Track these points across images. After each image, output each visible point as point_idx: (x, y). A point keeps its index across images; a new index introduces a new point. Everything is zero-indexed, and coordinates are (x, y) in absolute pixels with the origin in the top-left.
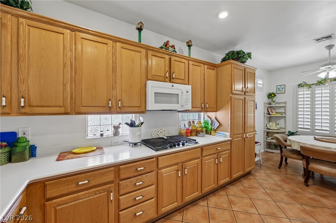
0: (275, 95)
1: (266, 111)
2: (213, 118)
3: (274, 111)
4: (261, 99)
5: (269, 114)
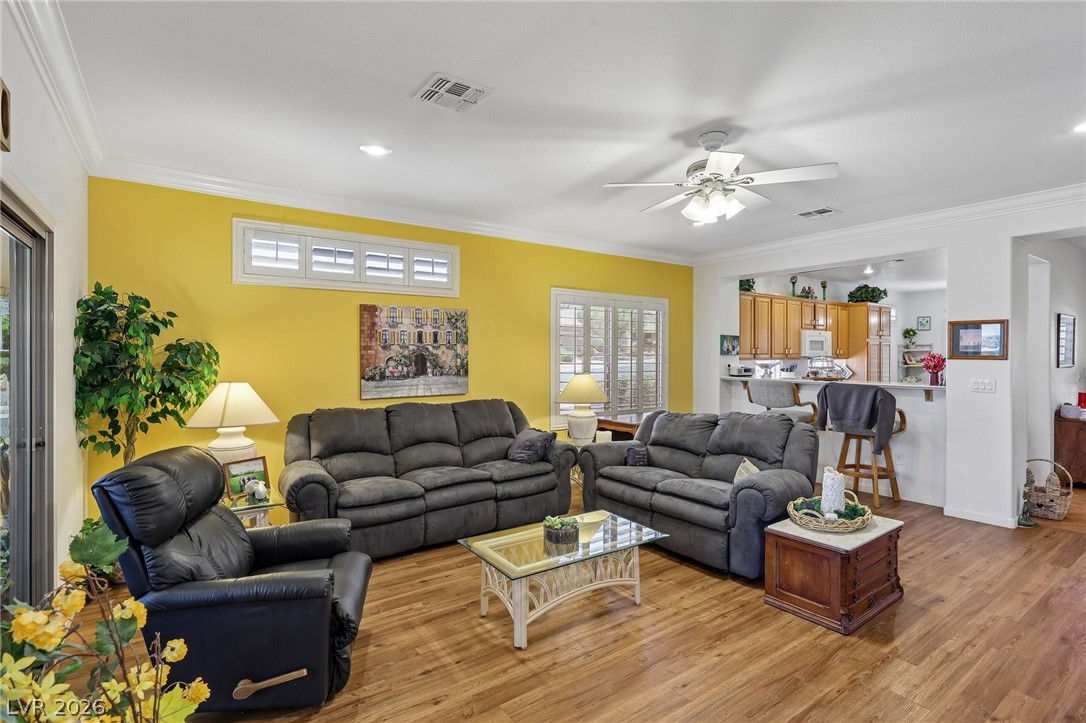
0: (915, 333)
1: (901, 359)
2: (844, 366)
3: (913, 359)
4: (895, 339)
5: (906, 363)
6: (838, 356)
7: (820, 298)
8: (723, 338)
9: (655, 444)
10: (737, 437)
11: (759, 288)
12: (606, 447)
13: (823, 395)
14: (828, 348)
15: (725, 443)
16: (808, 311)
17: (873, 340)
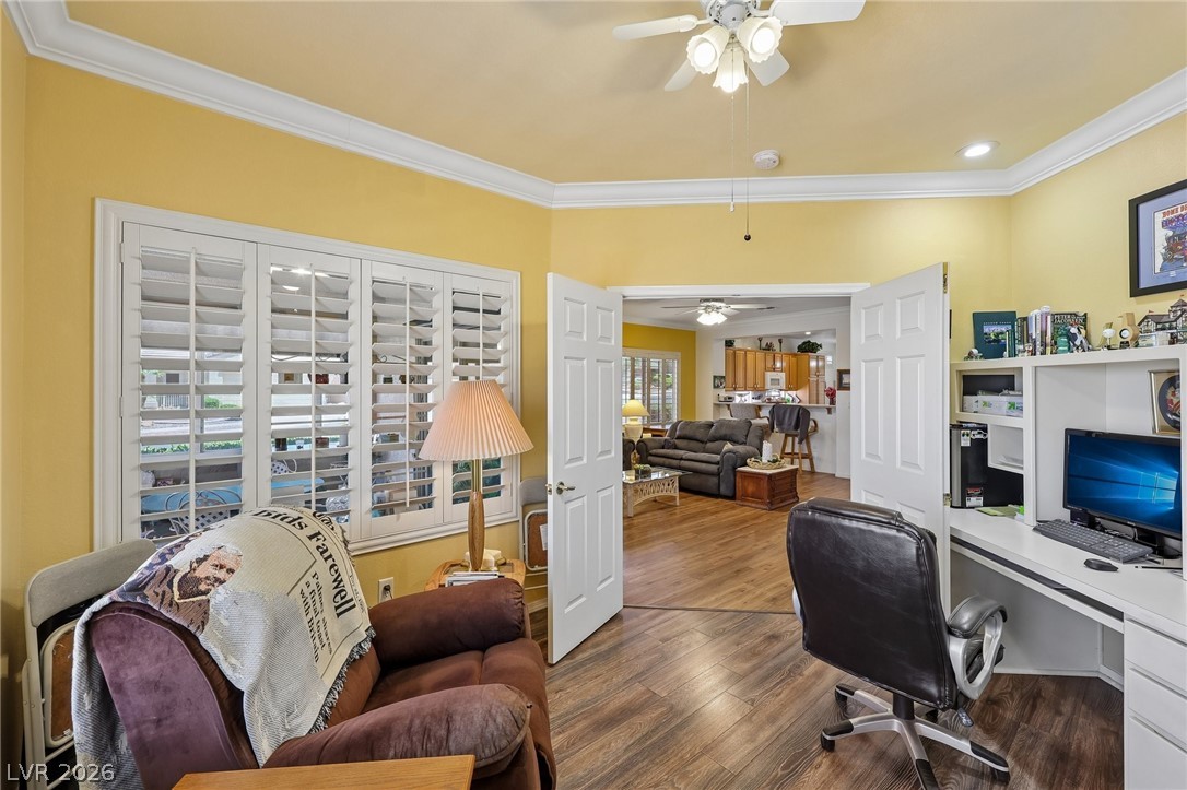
2: (793, 395)
6: (790, 389)
7: (778, 350)
8: (715, 377)
9: (679, 438)
10: (723, 431)
11: (738, 344)
12: (649, 439)
13: (772, 412)
14: (783, 385)
15: (718, 435)
16: (770, 358)
17: (813, 379)
